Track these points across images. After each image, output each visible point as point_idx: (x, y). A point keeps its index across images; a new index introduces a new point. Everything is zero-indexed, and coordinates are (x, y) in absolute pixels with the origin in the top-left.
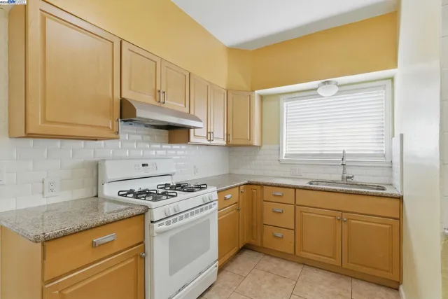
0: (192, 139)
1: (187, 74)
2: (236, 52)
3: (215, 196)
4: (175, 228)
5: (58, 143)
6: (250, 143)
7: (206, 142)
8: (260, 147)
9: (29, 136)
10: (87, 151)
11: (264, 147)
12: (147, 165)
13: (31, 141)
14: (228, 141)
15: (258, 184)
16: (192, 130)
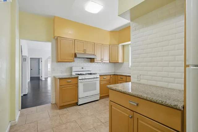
0: (95, 61)
1: (93, 43)
2: (113, 32)
3: (99, 76)
4: (84, 82)
5: (64, 63)
6: (118, 62)
7: (101, 62)
8: (123, 63)
9: (58, 62)
10: (69, 65)
11: (124, 63)
12: (83, 68)
13: (59, 63)
14: (109, 61)
15: (117, 75)
16: (95, 59)
